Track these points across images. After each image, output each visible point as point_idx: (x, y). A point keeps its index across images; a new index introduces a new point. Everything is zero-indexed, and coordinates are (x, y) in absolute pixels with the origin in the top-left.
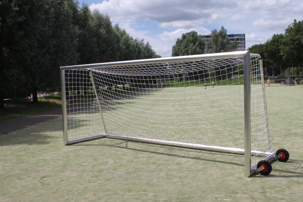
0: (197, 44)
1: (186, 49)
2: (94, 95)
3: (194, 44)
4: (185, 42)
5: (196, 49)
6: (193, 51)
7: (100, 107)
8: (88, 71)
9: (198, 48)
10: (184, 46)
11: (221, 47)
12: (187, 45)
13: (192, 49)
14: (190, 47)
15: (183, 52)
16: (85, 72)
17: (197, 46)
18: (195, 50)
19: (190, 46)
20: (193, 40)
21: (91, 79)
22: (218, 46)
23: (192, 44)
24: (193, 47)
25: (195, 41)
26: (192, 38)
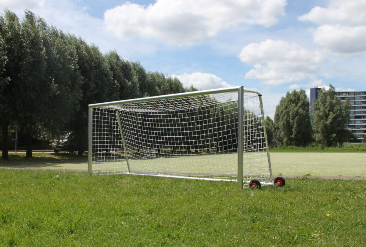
0: (299, 104)
1: (287, 110)
2: (119, 134)
3: (296, 105)
4: (286, 102)
5: (298, 110)
6: (295, 113)
7: (124, 146)
8: (114, 110)
9: (301, 109)
10: (285, 107)
11: (330, 108)
12: (288, 105)
13: (294, 110)
14: (292, 108)
15: (283, 113)
16: (112, 111)
17: (300, 107)
18: (297, 112)
19: (291, 106)
20: (295, 100)
21: (117, 118)
22: (327, 108)
23: (294, 105)
24: (295, 108)
25: (297, 100)
26: (294, 97)
